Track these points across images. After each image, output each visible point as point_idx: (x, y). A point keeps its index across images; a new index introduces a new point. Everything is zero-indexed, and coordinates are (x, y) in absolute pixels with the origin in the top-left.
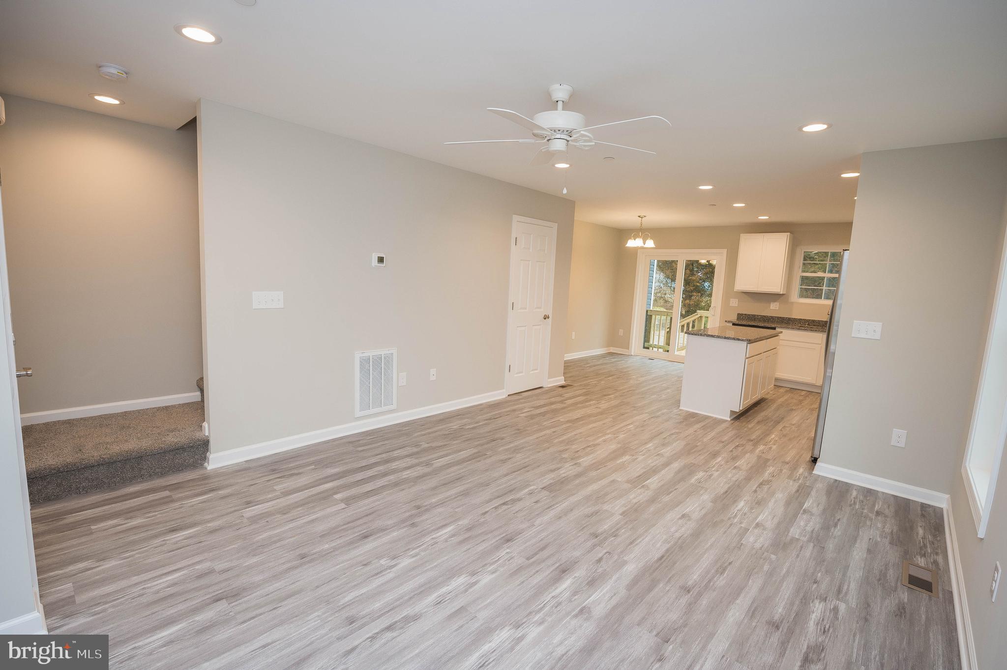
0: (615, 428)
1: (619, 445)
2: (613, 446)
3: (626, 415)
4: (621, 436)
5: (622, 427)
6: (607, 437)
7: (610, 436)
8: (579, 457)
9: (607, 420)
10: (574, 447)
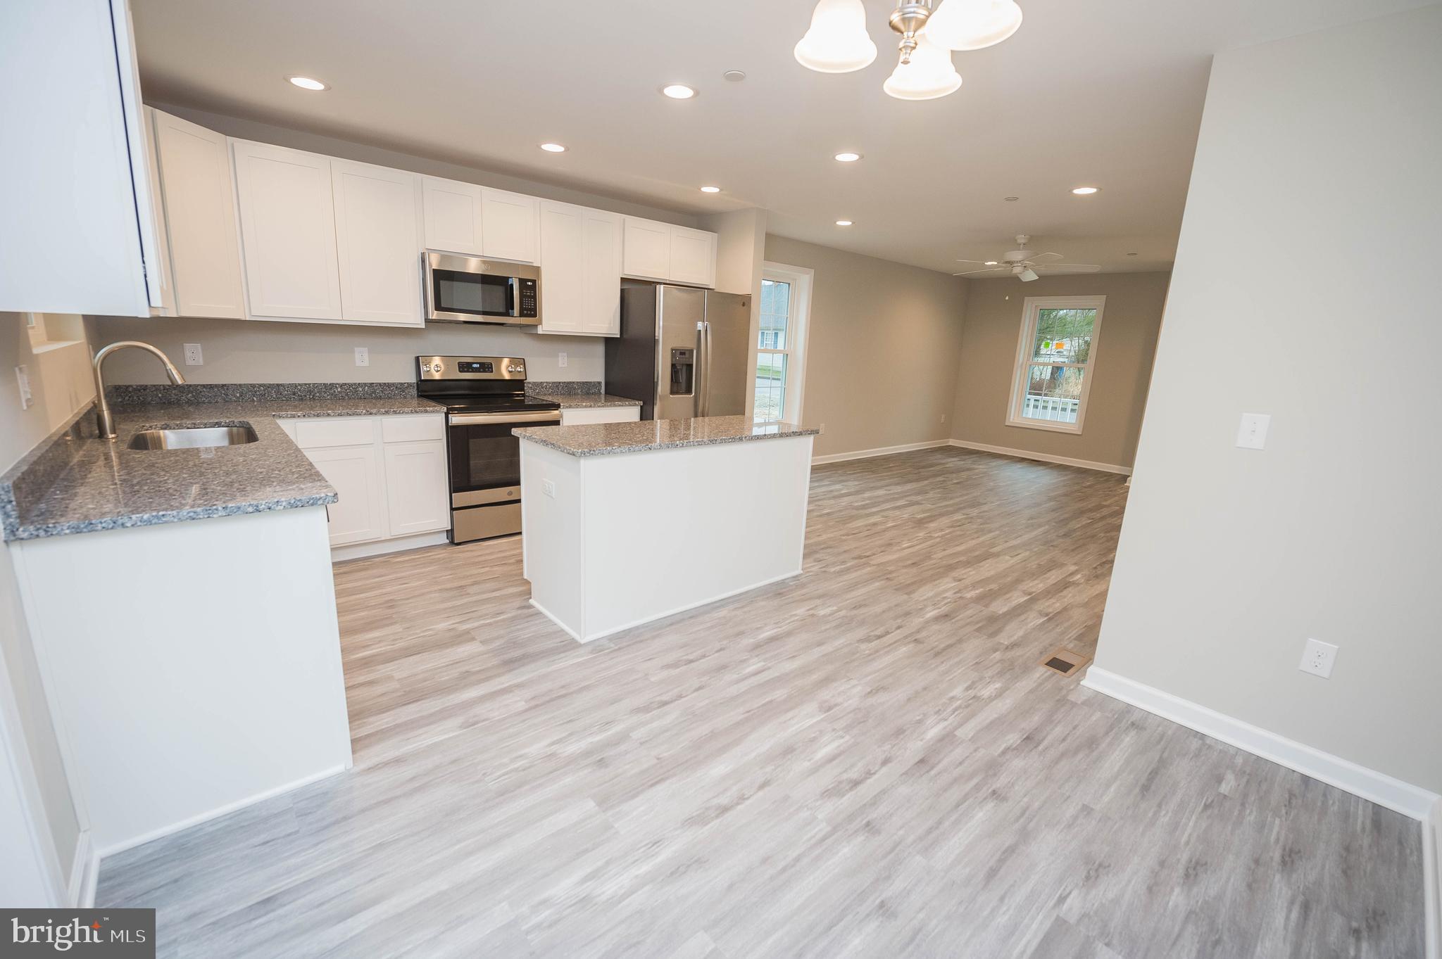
0: (929, 543)
1: (926, 526)
2: (932, 525)
3: (910, 562)
4: (921, 534)
5: (921, 543)
6: (940, 534)
7: (936, 535)
8: (966, 519)
9: (940, 555)
10: (975, 526)
